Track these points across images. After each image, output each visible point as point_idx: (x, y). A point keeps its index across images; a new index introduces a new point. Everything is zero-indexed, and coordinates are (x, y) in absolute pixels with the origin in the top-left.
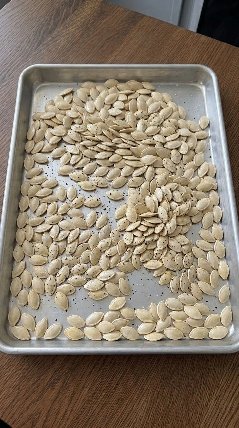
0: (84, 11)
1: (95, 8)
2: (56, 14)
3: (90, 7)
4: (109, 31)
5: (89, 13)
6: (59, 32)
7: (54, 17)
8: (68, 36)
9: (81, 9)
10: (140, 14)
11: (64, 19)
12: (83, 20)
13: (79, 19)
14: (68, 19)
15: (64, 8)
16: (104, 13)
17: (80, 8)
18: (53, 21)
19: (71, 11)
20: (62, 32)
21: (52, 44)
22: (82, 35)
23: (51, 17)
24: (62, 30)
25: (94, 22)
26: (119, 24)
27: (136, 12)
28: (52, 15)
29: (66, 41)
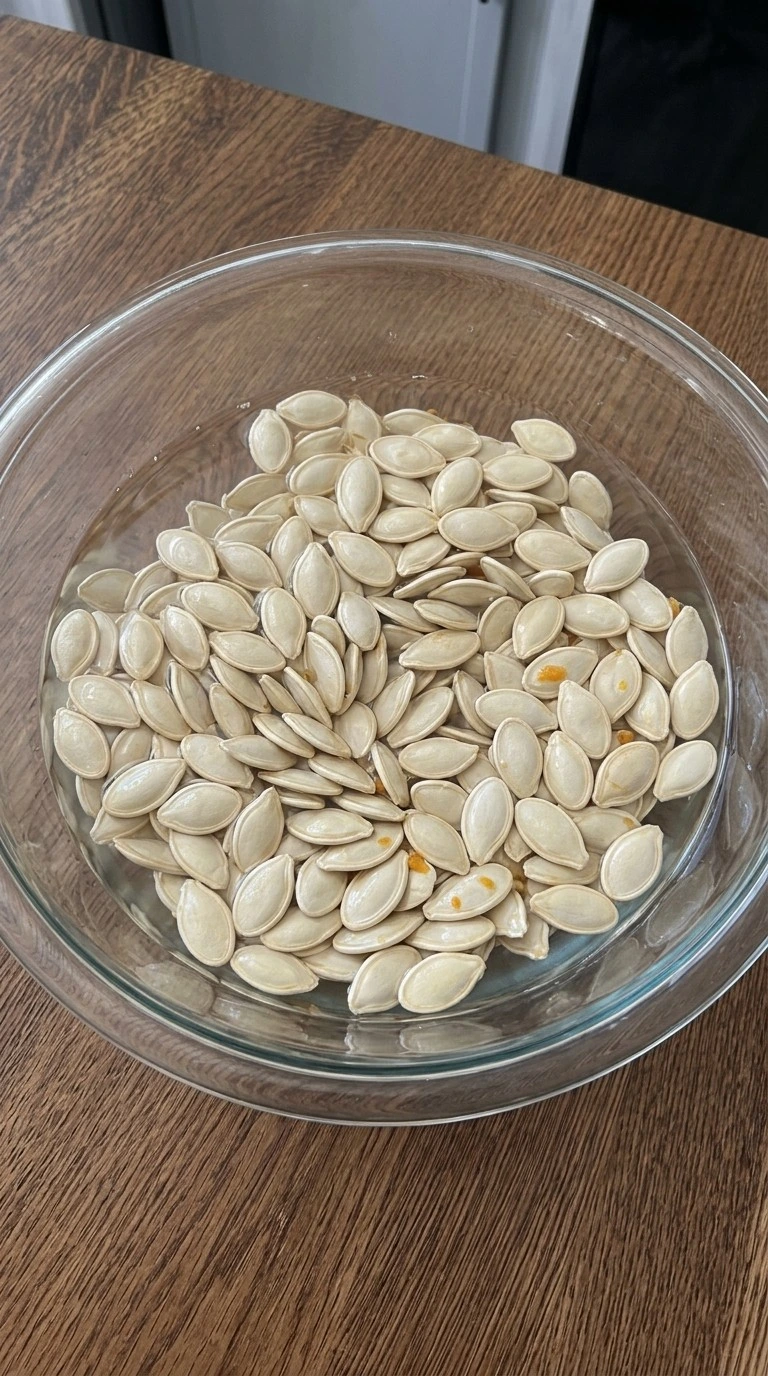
0: (141, 114)
1: (187, 101)
2: (34, 130)
3: (163, 97)
4: (244, 188)
5: (163, 121)
6: (45, 203)
7: (27, 143)
8: (82, 218)
9: (129, 109)
10: (360, 117)
11: (64, 151)
12: (140, 151)
13: (125, 147)
14: (82, 149)
15: (65, 106)
16: (220, 120)
17: (126, 105)
18: (21, 160)
19: (91, 116)
20: (60, 202)
21: (20, 253)
22: (138, 210)
23: (16, 146)
24: (61, 193)
25: (182, 158)
26: (283, 161)
27: (342, 111)
28: (15, 141)
29: (73, 239)
